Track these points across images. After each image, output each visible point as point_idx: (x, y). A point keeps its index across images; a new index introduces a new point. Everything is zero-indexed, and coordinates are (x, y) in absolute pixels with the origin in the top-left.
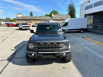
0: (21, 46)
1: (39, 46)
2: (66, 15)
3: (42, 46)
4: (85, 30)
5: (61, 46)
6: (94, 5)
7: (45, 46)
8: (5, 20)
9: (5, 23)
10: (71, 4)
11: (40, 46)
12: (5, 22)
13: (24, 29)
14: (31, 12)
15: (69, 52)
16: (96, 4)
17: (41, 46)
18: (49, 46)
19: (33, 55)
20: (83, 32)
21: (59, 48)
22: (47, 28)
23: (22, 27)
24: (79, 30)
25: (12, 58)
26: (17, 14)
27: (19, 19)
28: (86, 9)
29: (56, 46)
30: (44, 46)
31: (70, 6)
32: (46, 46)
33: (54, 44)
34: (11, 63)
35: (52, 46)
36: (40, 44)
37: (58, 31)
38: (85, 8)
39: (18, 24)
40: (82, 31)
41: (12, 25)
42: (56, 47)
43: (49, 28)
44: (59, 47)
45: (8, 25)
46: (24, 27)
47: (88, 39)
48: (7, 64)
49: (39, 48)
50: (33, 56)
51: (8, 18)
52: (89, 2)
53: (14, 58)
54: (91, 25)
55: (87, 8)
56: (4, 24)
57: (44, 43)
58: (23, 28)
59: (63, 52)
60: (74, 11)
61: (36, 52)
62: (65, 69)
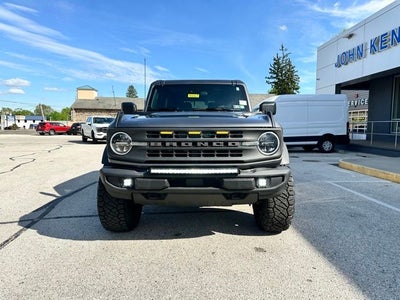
0: (83, 183)
1: (152, 144)
2: (262, 95)
3: (168, 144)
4: (341, 143)
5: (247, 144)
6: (372, 46)
7: (179, 143)
8: (32, 114)
9: (31, 126)
10: (281, 55)
11: (160, 144)
12: (32, 122)
13: (101, 137)
14: (132, 87)
15: (283, 176)
16: (380, 44)
17: (164, 143)
18: (195, 144)
19: (128, 182)
20: (332, 151)
21: (239, 153)
22: (190, 96)
23: (92, 131)
24: (316, 143)
25: (41, 217)
26: (78, 89)
27: (84, 107)
28: (338, 65)
29: (226, 143)
30: (175, 144)
31: (277, 62)
32: (183, 144)
33: (220, 136)
34: (31, 233)
35: (210, 143)
36: (158, 132)
37: (236, 107)
38: (336, 61)
39: (78, 124)
40: (327, 145)
41: (57, 129)
42: (227, 151)
43: (197, 96)
44: (241, 151)
45: (42, 129)
46: (100, 130)
47: (354, 166)
48: (17, 235)
49: (153, 152)
50: (128, 187)
51: (44, 107)
52: (350, 36)
53: (46, 216)
54: (361, 131)
55: (344, 59)
56: (27, 127)
57: (176, 132)
58: (97, 136)
59: (256, 174)
60: (293, 82)
61: (138, 169)
62: (267, 254)
